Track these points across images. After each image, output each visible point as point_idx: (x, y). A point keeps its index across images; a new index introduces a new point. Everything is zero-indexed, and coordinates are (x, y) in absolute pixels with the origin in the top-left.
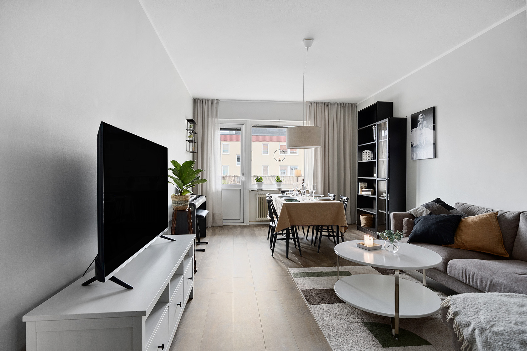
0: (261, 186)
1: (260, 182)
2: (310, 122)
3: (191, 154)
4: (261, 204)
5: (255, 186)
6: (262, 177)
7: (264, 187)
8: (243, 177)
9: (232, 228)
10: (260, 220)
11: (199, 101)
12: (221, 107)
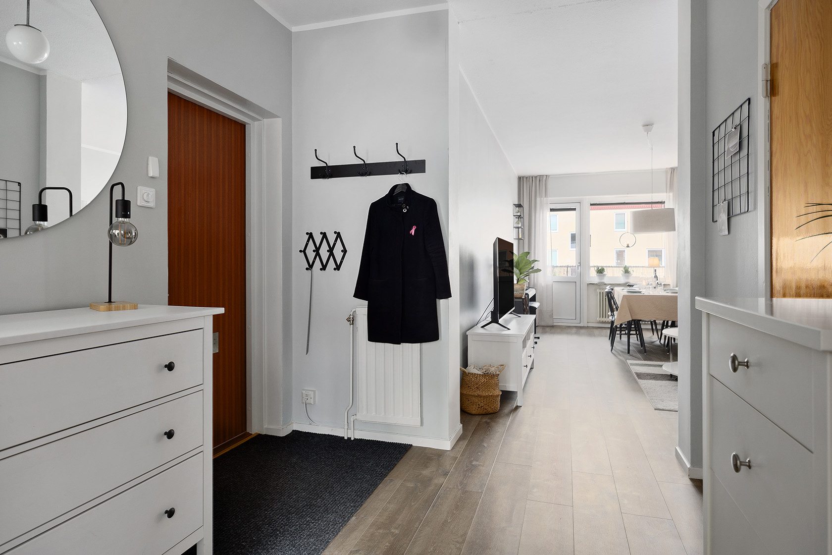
0: (603, 279)
1: (602, 273)
2: (671, 194)
3: (517, 241)
4: (603, 301)
5: (594, 277)
6: (605, 268)
7: (606, 281)
8: (579, 267)
9: (565, 328)
10: (601, 321)
11: (525, 179)
12: (551, 184)
